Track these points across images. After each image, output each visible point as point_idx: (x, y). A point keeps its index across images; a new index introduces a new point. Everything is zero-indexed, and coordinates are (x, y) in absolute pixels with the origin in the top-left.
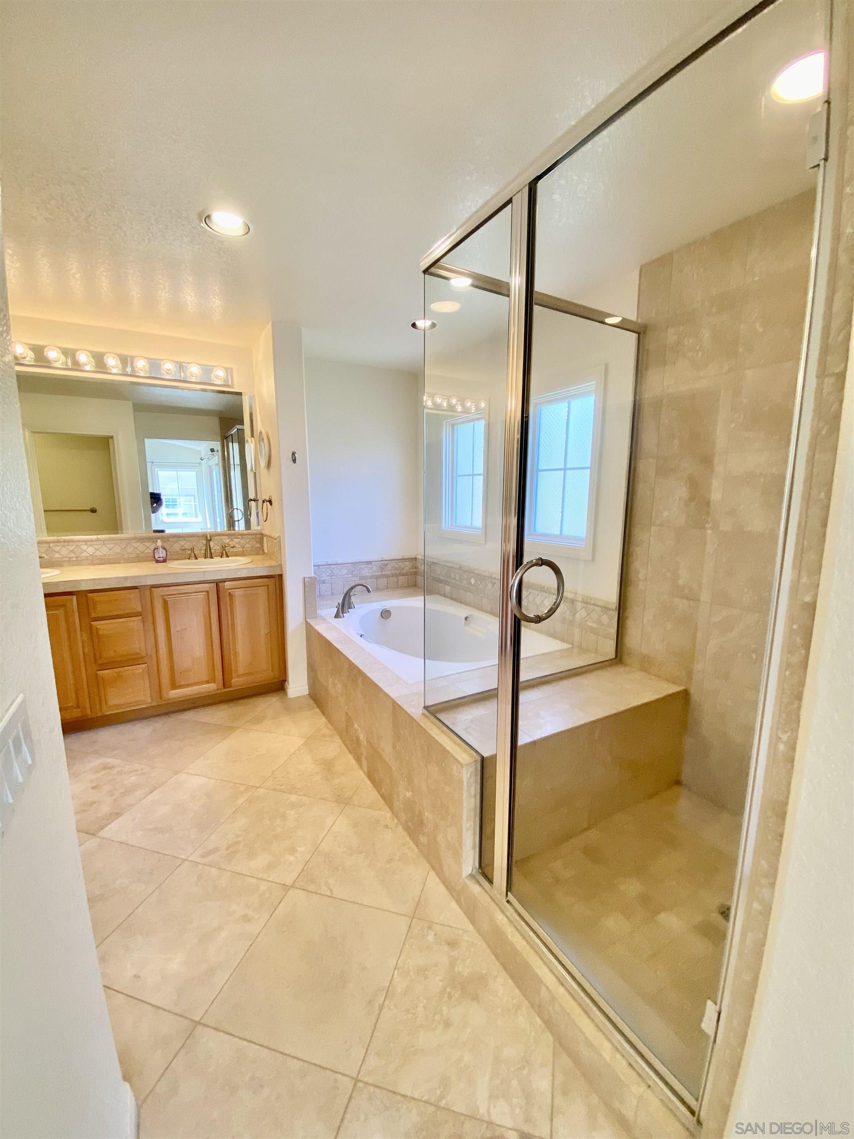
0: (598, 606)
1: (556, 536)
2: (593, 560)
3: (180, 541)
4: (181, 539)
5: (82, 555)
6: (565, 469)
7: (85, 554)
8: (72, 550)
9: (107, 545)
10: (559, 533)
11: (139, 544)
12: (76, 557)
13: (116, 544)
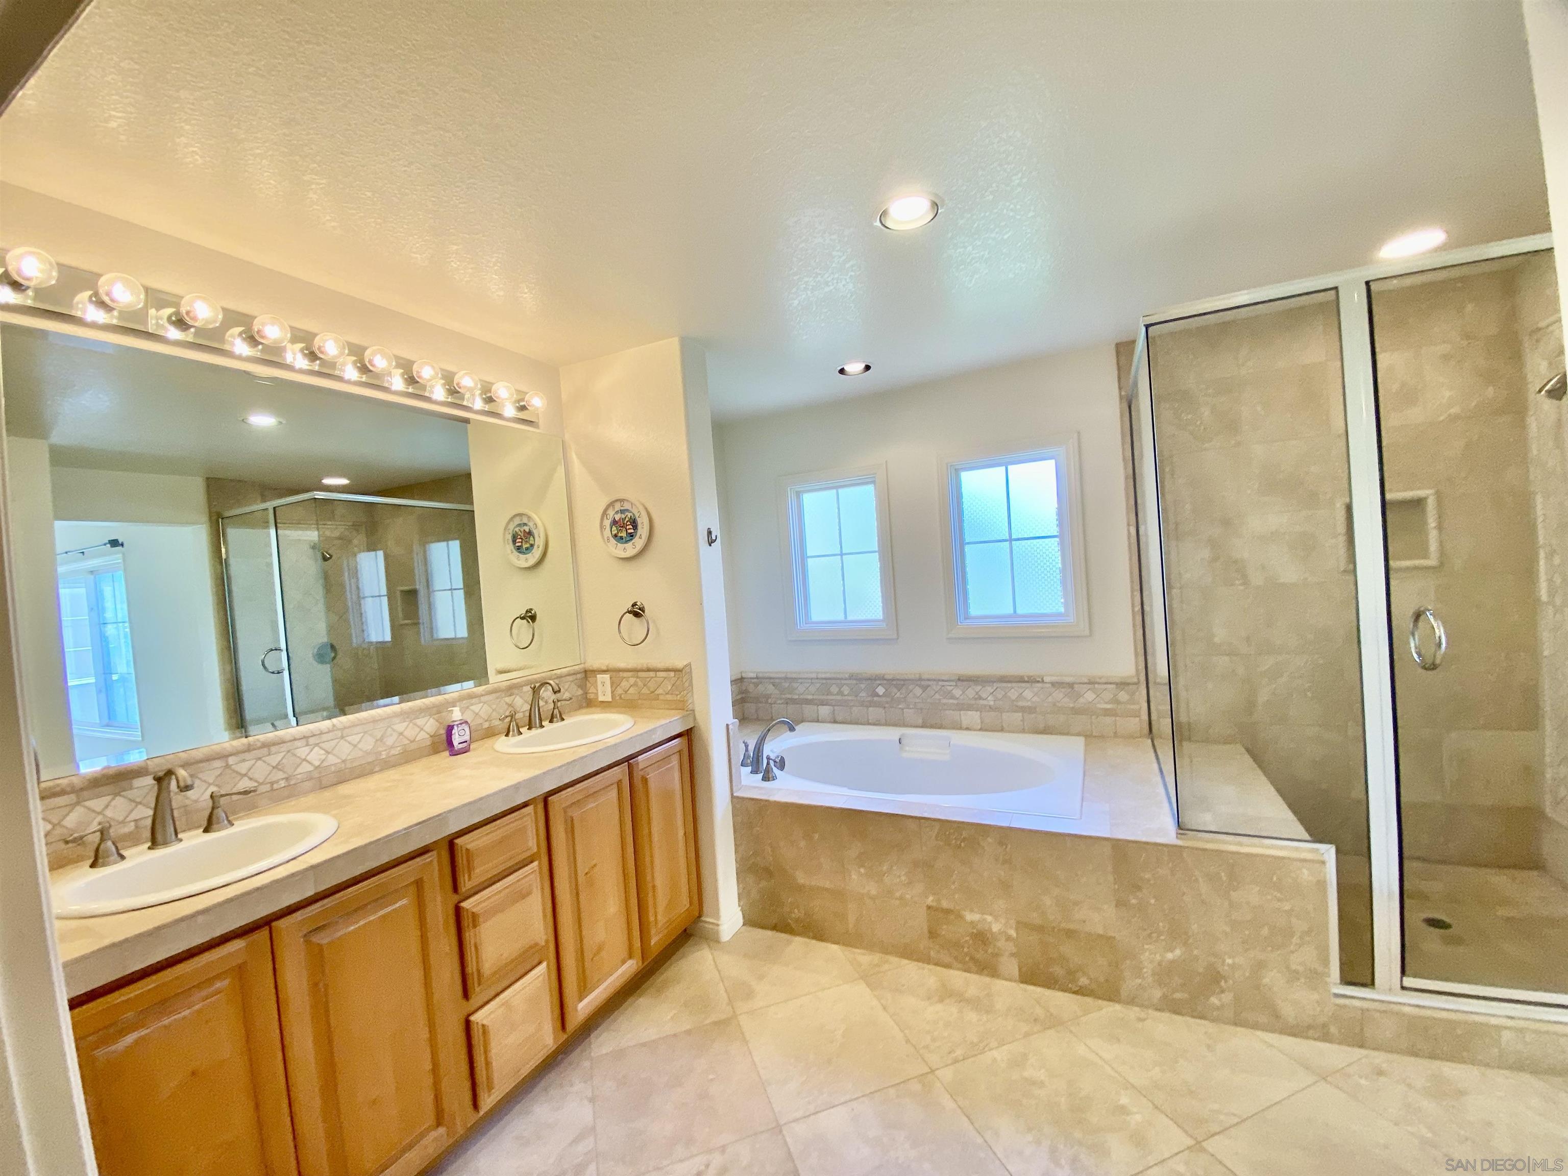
0: (1111, 683)
1: (1009, 616)
2: (1091, 635)
3: (472, 705)
4: (474, 701)
5: (299, 770)
6: (1011, 540)
7: (305, 768)
8: (278, 764)
9: (348, 738)
10: (1012, 612)
11: (405, 724)
12: (287, 779)
13: (365, 732)
